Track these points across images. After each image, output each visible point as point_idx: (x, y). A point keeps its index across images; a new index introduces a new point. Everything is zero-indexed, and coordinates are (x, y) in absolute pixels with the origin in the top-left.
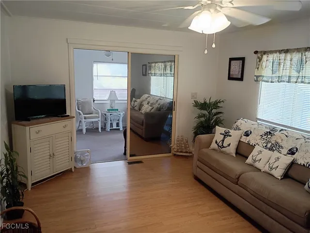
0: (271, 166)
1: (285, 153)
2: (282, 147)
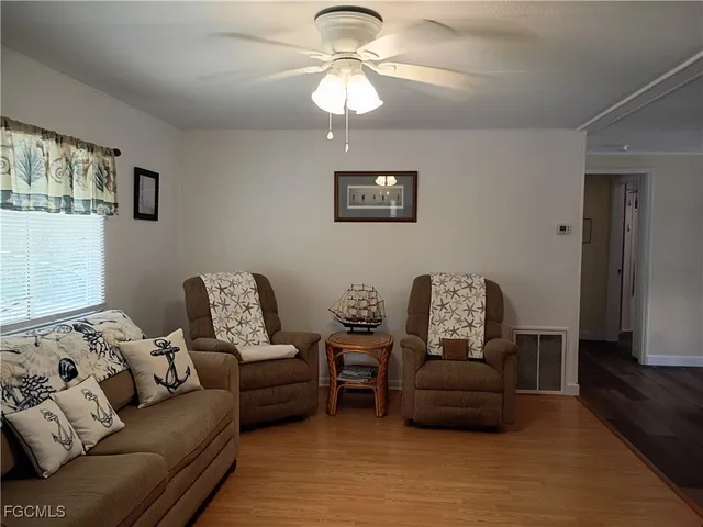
0: (102, 417)
1: (63, 385)
2: (40, 378)
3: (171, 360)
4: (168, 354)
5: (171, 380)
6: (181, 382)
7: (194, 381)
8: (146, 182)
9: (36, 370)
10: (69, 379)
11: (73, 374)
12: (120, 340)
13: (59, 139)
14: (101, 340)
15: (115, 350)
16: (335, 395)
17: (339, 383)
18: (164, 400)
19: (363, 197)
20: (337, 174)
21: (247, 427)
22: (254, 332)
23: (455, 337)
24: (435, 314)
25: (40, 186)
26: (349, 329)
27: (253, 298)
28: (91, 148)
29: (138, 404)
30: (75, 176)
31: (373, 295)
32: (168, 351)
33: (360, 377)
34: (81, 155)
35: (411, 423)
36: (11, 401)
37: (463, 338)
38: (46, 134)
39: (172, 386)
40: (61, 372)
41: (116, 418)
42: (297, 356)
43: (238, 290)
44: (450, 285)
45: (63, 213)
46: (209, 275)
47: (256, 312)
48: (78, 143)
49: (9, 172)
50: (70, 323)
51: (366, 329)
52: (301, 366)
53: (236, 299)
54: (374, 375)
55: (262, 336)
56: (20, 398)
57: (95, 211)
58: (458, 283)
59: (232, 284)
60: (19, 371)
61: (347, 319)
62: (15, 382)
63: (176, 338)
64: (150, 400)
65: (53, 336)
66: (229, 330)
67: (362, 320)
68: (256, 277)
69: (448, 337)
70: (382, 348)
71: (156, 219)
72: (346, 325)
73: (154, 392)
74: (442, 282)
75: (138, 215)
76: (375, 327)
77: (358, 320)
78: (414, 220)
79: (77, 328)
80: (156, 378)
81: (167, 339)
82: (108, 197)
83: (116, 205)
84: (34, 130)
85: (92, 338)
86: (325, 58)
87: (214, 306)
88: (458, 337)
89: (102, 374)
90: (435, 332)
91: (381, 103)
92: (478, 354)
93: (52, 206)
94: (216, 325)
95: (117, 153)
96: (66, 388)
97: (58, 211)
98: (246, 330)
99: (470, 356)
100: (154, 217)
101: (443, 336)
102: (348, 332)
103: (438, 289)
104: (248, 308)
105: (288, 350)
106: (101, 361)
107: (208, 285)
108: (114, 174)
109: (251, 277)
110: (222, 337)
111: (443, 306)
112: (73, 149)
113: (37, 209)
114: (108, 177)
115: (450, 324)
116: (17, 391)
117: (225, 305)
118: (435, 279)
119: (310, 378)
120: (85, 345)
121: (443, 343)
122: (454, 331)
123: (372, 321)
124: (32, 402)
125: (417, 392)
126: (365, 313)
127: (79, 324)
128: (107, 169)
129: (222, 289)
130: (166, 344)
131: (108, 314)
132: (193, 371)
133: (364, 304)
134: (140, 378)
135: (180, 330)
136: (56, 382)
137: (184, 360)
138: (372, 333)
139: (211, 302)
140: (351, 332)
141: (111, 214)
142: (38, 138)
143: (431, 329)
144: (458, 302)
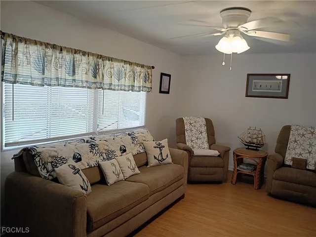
1: (120, 154)
2: (113, 151)
3: (161, 150)
4: (160, 148)
5: (160, 158)
6: (164, 160)
7: (169, 160)
8: (165, 78)
9: (112, 148)
10: (123, 153)
11: (125, 151)
12: (144, 141)
13: (130, 64)
14: (137, 140)
15: (141, 144)
16: (235, 176)
17: (238, 170)
18: (157, 165)
19: (261, 86)
20: (249, 75)
21: (190, 182)
22: (203, 143)
23: (300, 157)
24: (291, 145)
25: (122, 82)
26: (247, 147)
27: (204, 129)
28: (142, 66)
29: (148, 165)
30: (136, 78)
31: (260, 132)
32: (160, 147)
33: (247, 169)
34: (139, 69)
35: (270, 195)
36: (102, 158)
37: (305, 158)
38: (125, 62)
39: (160, 161)
40: (121, 150)
41: (137, 169)
42: (219, 156)
43: (198, 125)
44: (301, 132)
45: (130, 91)
46: (186, 118)
47: (205, 135)
48: (138, 65)
49: (111, 77)
50: (127, 133)
51: (255, 148)
52: (220, 161)
53: (196, 128)
54: (255, 169)
55: (206, 145)
56: (105, 157)
57: (143, 91)
58: (305, 131)
59: (195, 122)
60: (106, 148)
61: (246, 142)
62: (104, 151)
63: (164, 142)
64: (152, 165)
65: (120, 136)
66: (192, 141)
67: (254, 144)
68: (206, 119)
69: (297, 157)
70: (260, 158)
71: (169, 93)
72: (245, 145)
73: (153, 162)
74: (297, 130)
75: (161, 92)
76: (260, 147)
77: (251, 143)
78: (286, 97)
79: (129, 135)
80: (154, 157)
81: (161, 142)
82: (148, 85)
83: (151, 88)
84: (122, 61)
85: (133, 138)
86: (223, 30)
87: (187, 130)
88: (302, 158)
89: (135, 152)
90: (290, 154)
91: (249, 48)
92: (312, 167)
93: (127, 89)
94: (187, 138)
95: (153, 67)
96: (121, 156)
97: (129, 91)
98: (199, 142)
99: (307, 168)
100: (168, 92)
101: (293, 156)
102: (246, 148)
103: (294, 133)
104: (201, 133)
105: (215, 153)
106: (136, 148)
107: (185, 121)
108: (151, 76)
109: (204, 120)
110: (189, 144)
111: (295, 141)
112: (136, 67)
113: (121, 90)
114: (149, 77)
115: (298, 151)
116: (104, 155)
117: (191, 131)
118: (293, 128)
119: (224, 166)
120: (131, 141)
121: (293, 159)
122: (300, 154)
123: (258, 144)
124: (109, 159)
125: (274, 181)
126: (255, 141)
127: (130, 133)
128: (148, 74)
129: (191, 124)
130: (160, 144)
131: (142, 130)
132: (169, 156)
133: (255, 136)
134: (149, 156)
135: (167, 139)
136: (118, 153)
137: (166, 151)
138: (258, 150)
139: (186, 129)
140: (248, 148)
141: (149, 91)
142: (122, 64)
143: (288, 151)
144: (304, 140)
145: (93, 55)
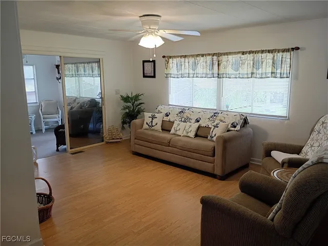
0: (187, 131)
1: (194, 122)
2: (191, 119)
4: (215, 127)
12: (221, 120)
14: (215, 117)
39: (211, 137)
53: (325, 131)
66: (312, 146)
87: (314, 131)
89: (203, 125)
106: (208, 122)
117: (319, 133)
129: (323, 123)
130: (218, 124)
139: (315, 128)
145: (209, 55)
